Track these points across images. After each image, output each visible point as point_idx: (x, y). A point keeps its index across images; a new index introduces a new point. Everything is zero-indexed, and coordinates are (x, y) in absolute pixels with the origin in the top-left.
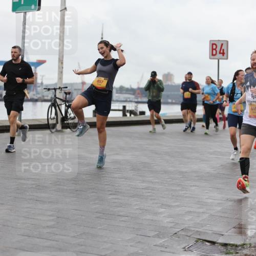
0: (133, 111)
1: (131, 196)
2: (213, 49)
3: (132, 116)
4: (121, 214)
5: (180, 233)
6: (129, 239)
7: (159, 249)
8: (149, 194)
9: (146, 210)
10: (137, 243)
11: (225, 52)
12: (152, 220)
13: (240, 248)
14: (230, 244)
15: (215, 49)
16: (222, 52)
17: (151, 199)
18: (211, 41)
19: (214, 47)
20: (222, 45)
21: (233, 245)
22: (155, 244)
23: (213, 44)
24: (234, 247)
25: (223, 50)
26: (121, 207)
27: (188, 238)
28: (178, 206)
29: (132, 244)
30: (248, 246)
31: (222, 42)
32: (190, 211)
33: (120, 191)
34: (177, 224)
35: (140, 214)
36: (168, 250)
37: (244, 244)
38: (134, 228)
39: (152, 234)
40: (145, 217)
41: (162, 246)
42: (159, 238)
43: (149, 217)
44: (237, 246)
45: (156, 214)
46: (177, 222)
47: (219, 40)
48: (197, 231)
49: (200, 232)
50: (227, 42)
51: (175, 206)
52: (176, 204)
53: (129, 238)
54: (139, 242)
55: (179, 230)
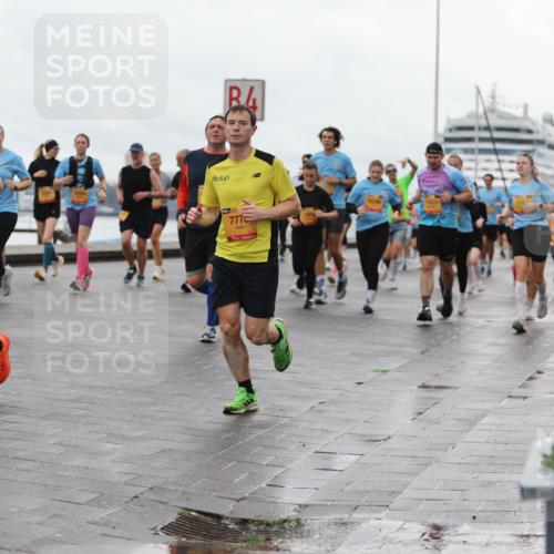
0: (61, 232)
1: (44, 417)
2: (231, 99)
3: (59, 242)
4: (21, 454)
5: (145, 496)
6: (35, 510)
7: (99, 530)
8: (81, 412)
9: (74, 446)
10: (52, 517)
11: (258, 104)
12: (87, 468)
13: (275, 528)
14: (253, 521)
15: (237, 99)
16: (251, 104)
17: (86, 424)
18: (227, 81)
19: (235, 93)
20: (252, 89)
21: (261, 523)
22: (90, 520)
23: (232, 88)
24: (262, 527)
25: (254, 100)
26: (21, 439)
27: (162, 506)
28: (143, 438)
29: (40, 519)
30: (293, 524)
31: (251, 84)
32: (170, 450)
33: (20, 405)
34: (140, 476)
35: (61, 454)
36: (117, 532)
37: (285, 521)
38: (46, 485)
39: (87, 497)
40: (70, 463)
41: (105, 525)
42: (102, 506)
43: (79, 461)
44: (268, 524)
45: (95, 454)
46: (140, 473)
47: (245, 80)
48: (184, 493)
49: (189, 493)
50: (263, 83)
51: (139, 437)
52: (140, 433)
53: (34, 507)
54: (56, 515)
55: (143, 489)
